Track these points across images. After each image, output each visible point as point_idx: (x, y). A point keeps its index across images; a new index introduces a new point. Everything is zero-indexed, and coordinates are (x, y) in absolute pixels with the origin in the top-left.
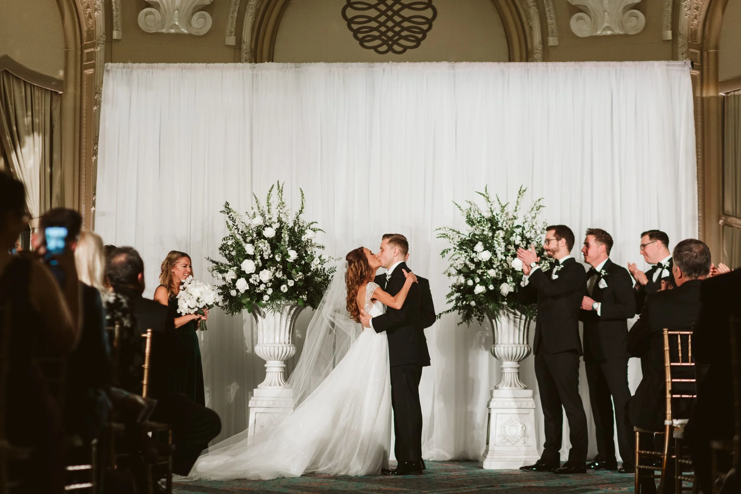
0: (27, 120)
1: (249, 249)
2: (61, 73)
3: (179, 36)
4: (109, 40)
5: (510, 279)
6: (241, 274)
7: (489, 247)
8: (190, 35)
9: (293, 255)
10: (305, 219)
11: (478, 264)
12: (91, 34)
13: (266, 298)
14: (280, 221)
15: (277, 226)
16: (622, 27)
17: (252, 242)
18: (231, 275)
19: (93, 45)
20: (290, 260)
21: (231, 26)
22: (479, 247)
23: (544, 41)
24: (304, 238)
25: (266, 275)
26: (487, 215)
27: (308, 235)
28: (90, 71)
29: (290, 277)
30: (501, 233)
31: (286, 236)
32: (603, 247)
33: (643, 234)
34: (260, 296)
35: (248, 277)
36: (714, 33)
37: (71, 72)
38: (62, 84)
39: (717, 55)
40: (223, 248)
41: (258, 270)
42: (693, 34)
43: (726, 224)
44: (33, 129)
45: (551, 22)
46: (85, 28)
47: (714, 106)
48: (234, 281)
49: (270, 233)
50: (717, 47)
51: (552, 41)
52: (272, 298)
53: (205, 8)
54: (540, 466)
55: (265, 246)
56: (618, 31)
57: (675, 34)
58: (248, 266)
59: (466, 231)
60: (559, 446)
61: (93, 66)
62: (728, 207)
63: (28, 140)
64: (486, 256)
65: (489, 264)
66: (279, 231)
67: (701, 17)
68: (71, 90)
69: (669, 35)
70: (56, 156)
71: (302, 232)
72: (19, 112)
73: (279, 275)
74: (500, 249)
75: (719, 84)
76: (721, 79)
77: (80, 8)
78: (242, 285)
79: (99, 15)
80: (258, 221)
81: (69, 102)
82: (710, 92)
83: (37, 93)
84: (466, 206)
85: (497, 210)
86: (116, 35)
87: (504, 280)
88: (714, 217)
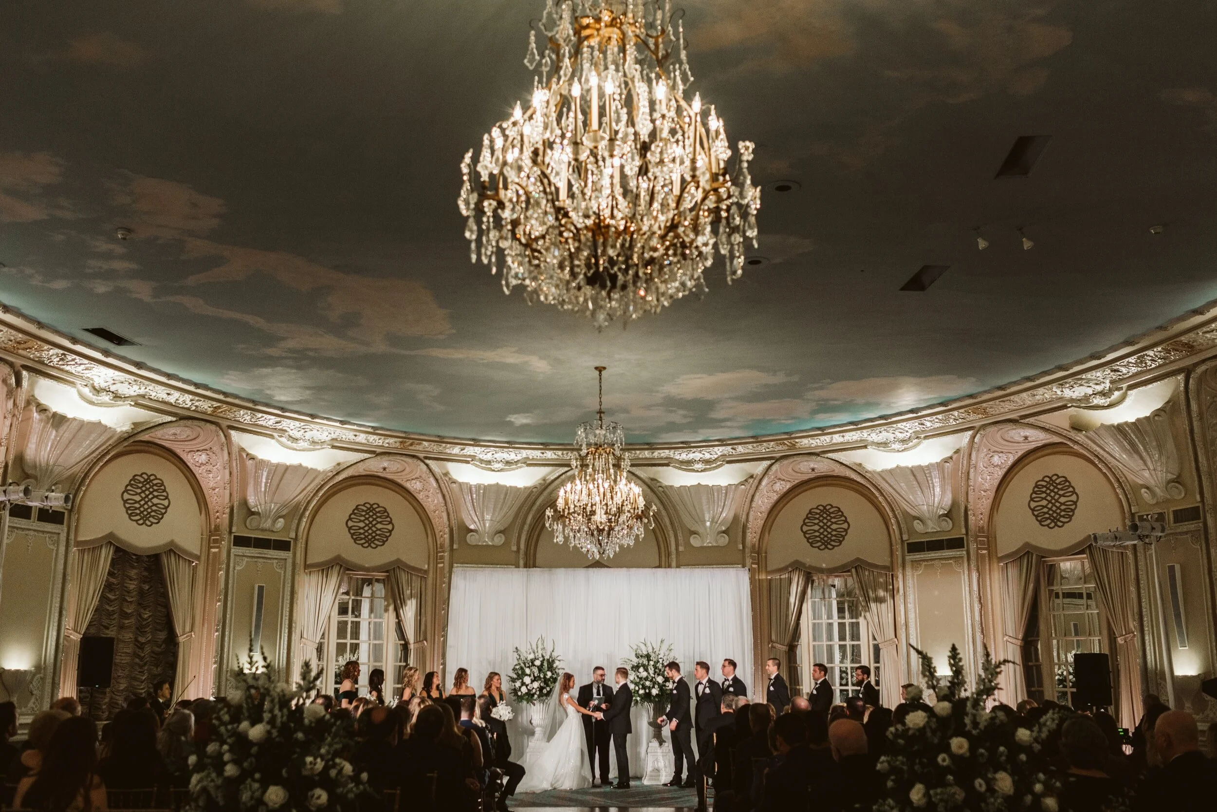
0: (409, 592)
1: (528, 671)
2: (426, 566)
3: (488, 546)
4: (452, 549)
5: (656, 686)
6: (523, 684)
7: (646, 670)
8: (493, 546)
9: (549, 674)
10: (555, 654)
11: (641, 679)
12: (442, 546)
13: (536, 696)
14: (543, 656)
15: (541, 659)
16: (717, 542)
17: (529, 667)
18: (518, 684)
19: (443, 552)
20: (548, 677)
21: (514, 540)
22: (641, 669)
23: (677, 549)
24: (555, 666)
25: (536, 685)
26: (645, 653)
27: (557, 664)
28: (441, 565)
29: (548, 685)
30: (652, 663)
31: (545, 664)
32: (704, 671)
33: (726, 660)
34: (533, 695)
35: (527, 686)
36: (764, 545)
37: (431, 565)
38: (426, 572)
39: (766, 557)
40: (514, 669)
41: (532, 681)
42: (753, 546)
43: (772, 647)
44: (411, 596)
45: (680, 538)
46: (439, 543)
47: (765, 584)
48: (520, 688)
49: (538, 663)
50: (766, 553)
51: (681, 549)
52: (539, 696)
53: (501, 532)
54: (672, 783)
55: (536, 670)
56: (715, 544)
57: (744, 547)
58: (527, 680)
59: (635, 661)
60: (681, 773)
61: (443, 563)
62: (773, 638)
63: (409, 602)
64: (645, 674)
65: (646, 679)
66: (542, 662)
67: (758, 537)
68: (431, 574)
69: (741, 547)
70: (423, 611)
71: (553, 661)
72: (405, 588)
73: (542, 685)
74: (651, 671)
75: (768, 573)
76: (769, 569)
77: (437, 532)
78: (524, 690)
79: (447, 536)
80: (532, 656)
81: (430, 581)
82: (763, 576)
83: (414, 578)
84: (635, 647)
85: (650, 651)
86: (455, 547)
87: (653, 687)
88: (766, 644)
